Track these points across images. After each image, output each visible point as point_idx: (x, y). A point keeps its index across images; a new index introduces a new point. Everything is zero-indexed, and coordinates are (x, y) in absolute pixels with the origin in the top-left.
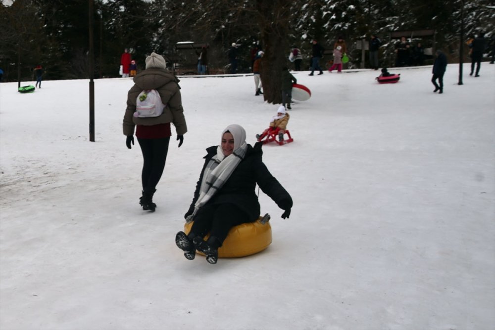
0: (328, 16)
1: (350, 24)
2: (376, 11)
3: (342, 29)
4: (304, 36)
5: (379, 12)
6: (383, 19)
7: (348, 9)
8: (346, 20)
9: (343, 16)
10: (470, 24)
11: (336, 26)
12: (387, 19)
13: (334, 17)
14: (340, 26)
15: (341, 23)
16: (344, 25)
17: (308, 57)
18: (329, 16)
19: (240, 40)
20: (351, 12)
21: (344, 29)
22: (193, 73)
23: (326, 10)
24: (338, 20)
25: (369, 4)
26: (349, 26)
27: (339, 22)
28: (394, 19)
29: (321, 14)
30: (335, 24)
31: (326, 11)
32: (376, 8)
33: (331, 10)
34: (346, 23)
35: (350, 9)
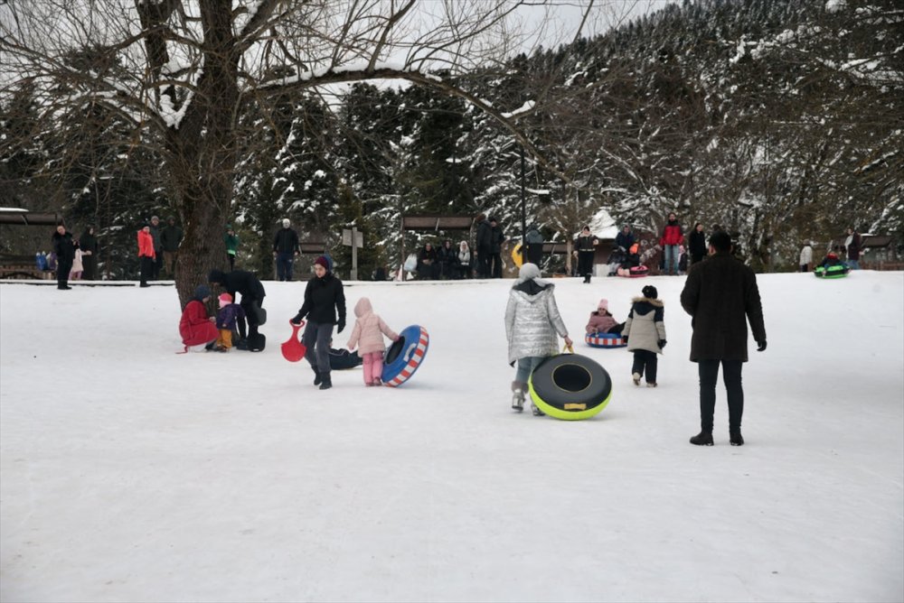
0: (283, 185)
1: (318, 203)
2: (358, 185)
3: (305, 211)
4: (241, 219)
5: (364, 187)
6: (374, 197)
7: (314, 176)
8: (311, 195)
9: (307, 188)
10: (508, 215)
11: (296, 204)
12: (383, 198)
13: (291, 188)
14: (302, 205)
15: (304, 200)
16: (308, 204)
17: (250, 256)
18: (281, 187)
19: (122, 218)
20: (319, 183)
21: (309, 211)
22: (26, 275)
23: (278, 175)
24: (299, 194)
25: (348, 171)
26: (317, 206)
27: (301, 199)
28: (392, 198)
29: (271, 180)
30: (294, 201)
31: (278, 177)
32: (357, 180)
33: (286, 175)
34: (313, 200)
35: (317, 177)
